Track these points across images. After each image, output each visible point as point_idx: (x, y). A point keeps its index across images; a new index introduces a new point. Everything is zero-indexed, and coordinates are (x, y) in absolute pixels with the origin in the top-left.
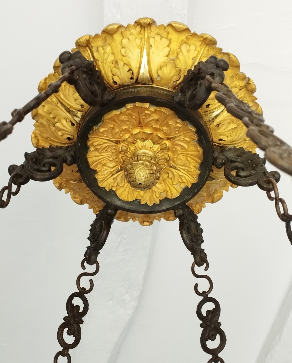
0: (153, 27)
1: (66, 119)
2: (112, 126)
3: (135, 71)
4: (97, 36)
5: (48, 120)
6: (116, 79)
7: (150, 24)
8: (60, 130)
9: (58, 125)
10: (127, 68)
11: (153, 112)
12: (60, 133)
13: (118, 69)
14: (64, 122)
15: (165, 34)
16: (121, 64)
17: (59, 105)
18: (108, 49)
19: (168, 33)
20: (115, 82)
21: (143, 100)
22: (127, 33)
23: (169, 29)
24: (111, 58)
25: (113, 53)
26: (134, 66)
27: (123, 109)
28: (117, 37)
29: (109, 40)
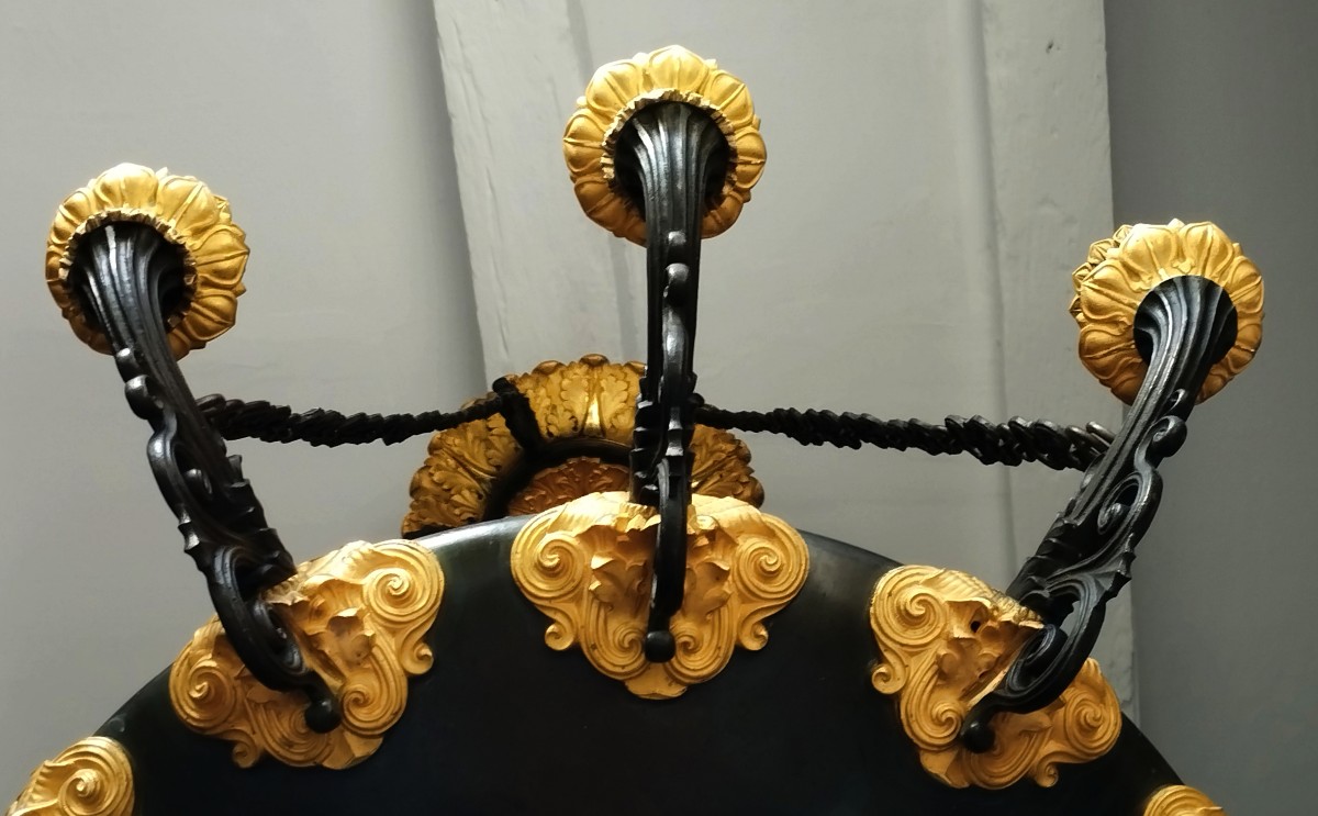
0: (605, 367)
1: (469, 489)
2: (543, 493)
3: (580, 419)
4: (526, 375)
5: (436, 496)
6: (553, 430)
7: (604, 361)
8: (457, 505)
9: (457, 498)
10: (568, 415)
11: (605, 473)
12: (457, 512)
13: (557, 416)
14: (466, 493)
15: (622, 376)
16: (560, 410)
17: (460, 469)
18: (542, 392)
19: (626, 374)
20: (550, 434)
21: (592, 452)
22: (570, 374)
23: (627, 370)
24: (547, 402)
25: (550, 397)
26: (579, 412)
27: (564, 467)
28: (555, 377)
29: (542, 379)
